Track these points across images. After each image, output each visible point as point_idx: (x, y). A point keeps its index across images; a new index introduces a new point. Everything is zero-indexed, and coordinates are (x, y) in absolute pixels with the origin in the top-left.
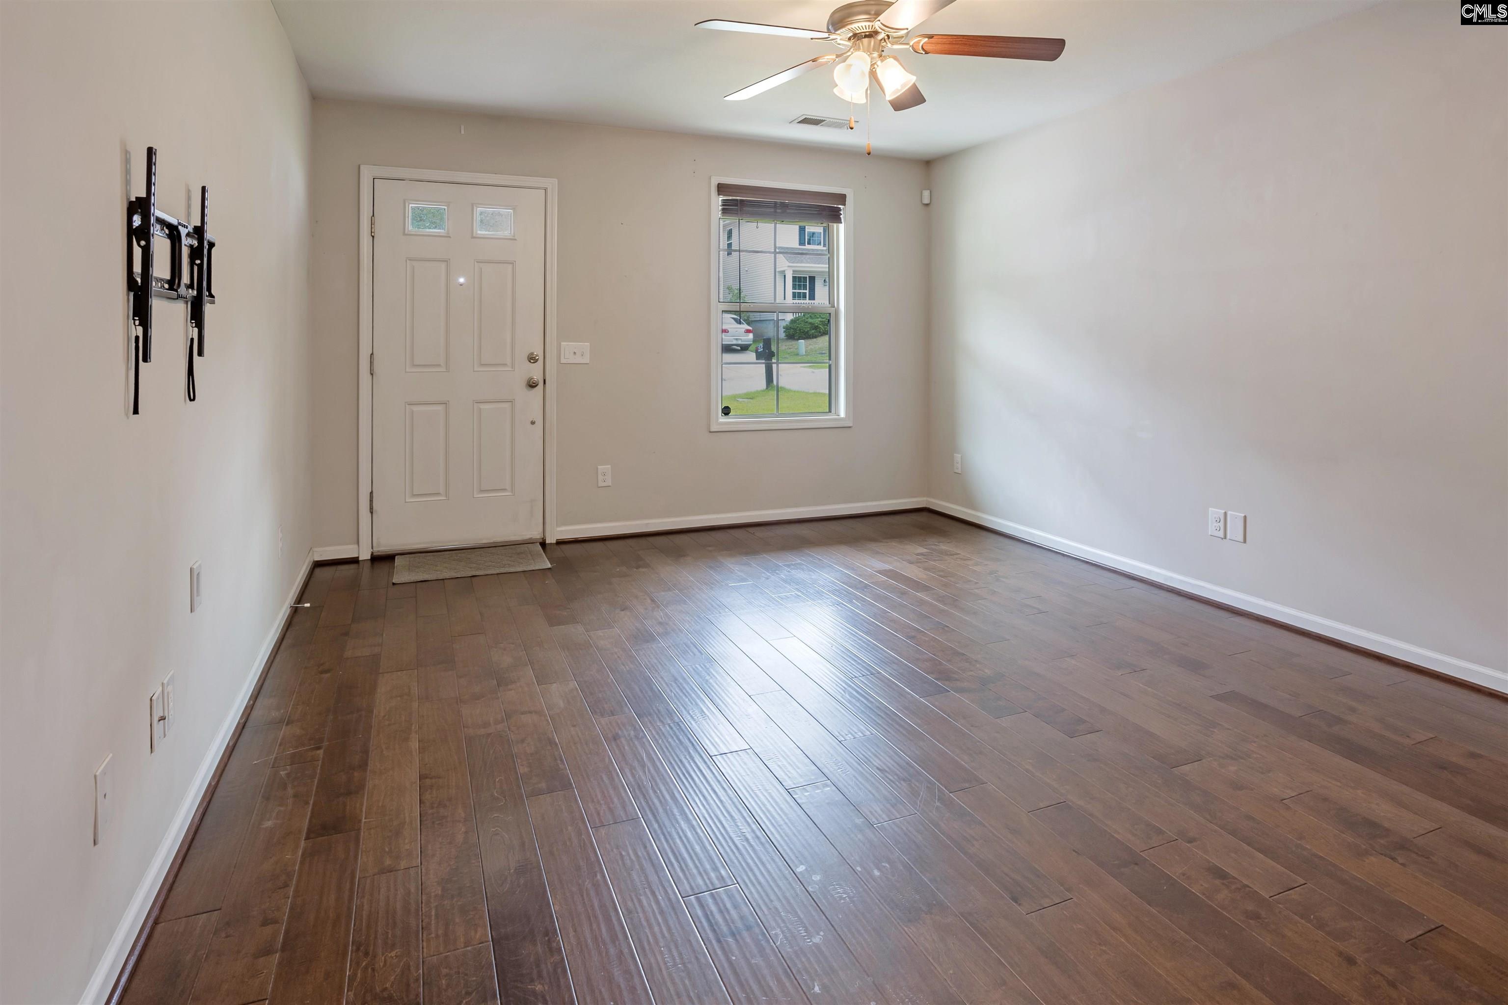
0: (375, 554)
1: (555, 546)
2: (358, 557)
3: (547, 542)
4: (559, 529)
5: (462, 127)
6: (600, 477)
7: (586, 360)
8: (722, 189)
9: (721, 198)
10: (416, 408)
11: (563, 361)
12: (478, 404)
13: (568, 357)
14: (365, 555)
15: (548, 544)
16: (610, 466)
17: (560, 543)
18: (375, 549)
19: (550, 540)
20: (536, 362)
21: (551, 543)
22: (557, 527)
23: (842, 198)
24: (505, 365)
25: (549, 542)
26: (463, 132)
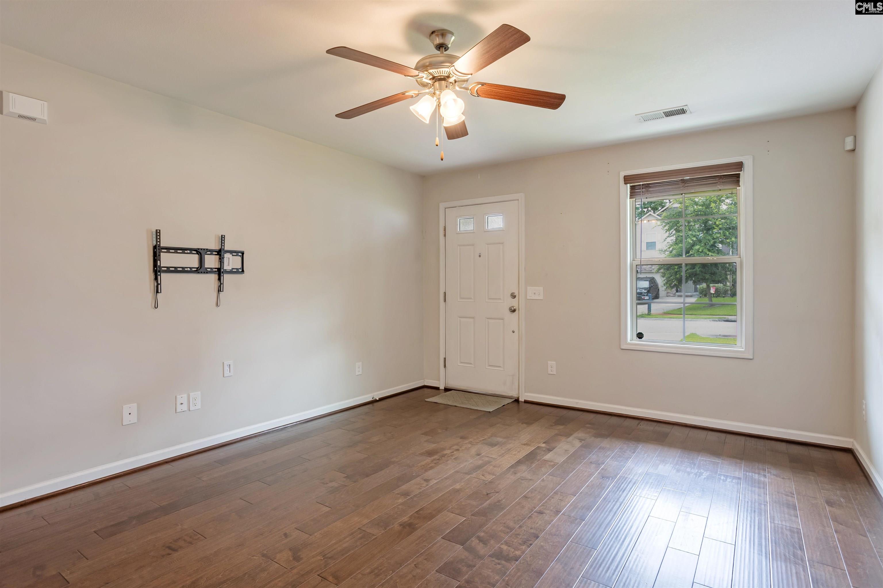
0: (445, 387)
1: (523, 403)
2: (439, 387)
3: (520, 400)
4: (526, 394)
5: (479, 175)
6: (549, 369)
7: (541, 297)
8: (627, 179)
9: (629, 185)
10: (462, 320)
11: (528, 298)
12: (488, 319)
13: (530, 296)
14: (442, 387)
15: (520, 401)
16: (555, 362)
17: (526, 402)
18: (446, 385)
19: (522, 399)
20: (515, 297)
21: (522, 401)
22: (525, 392)
23: (740, 165)
24: (500, 299)
25: (521, 400)
26: (479, 178)
